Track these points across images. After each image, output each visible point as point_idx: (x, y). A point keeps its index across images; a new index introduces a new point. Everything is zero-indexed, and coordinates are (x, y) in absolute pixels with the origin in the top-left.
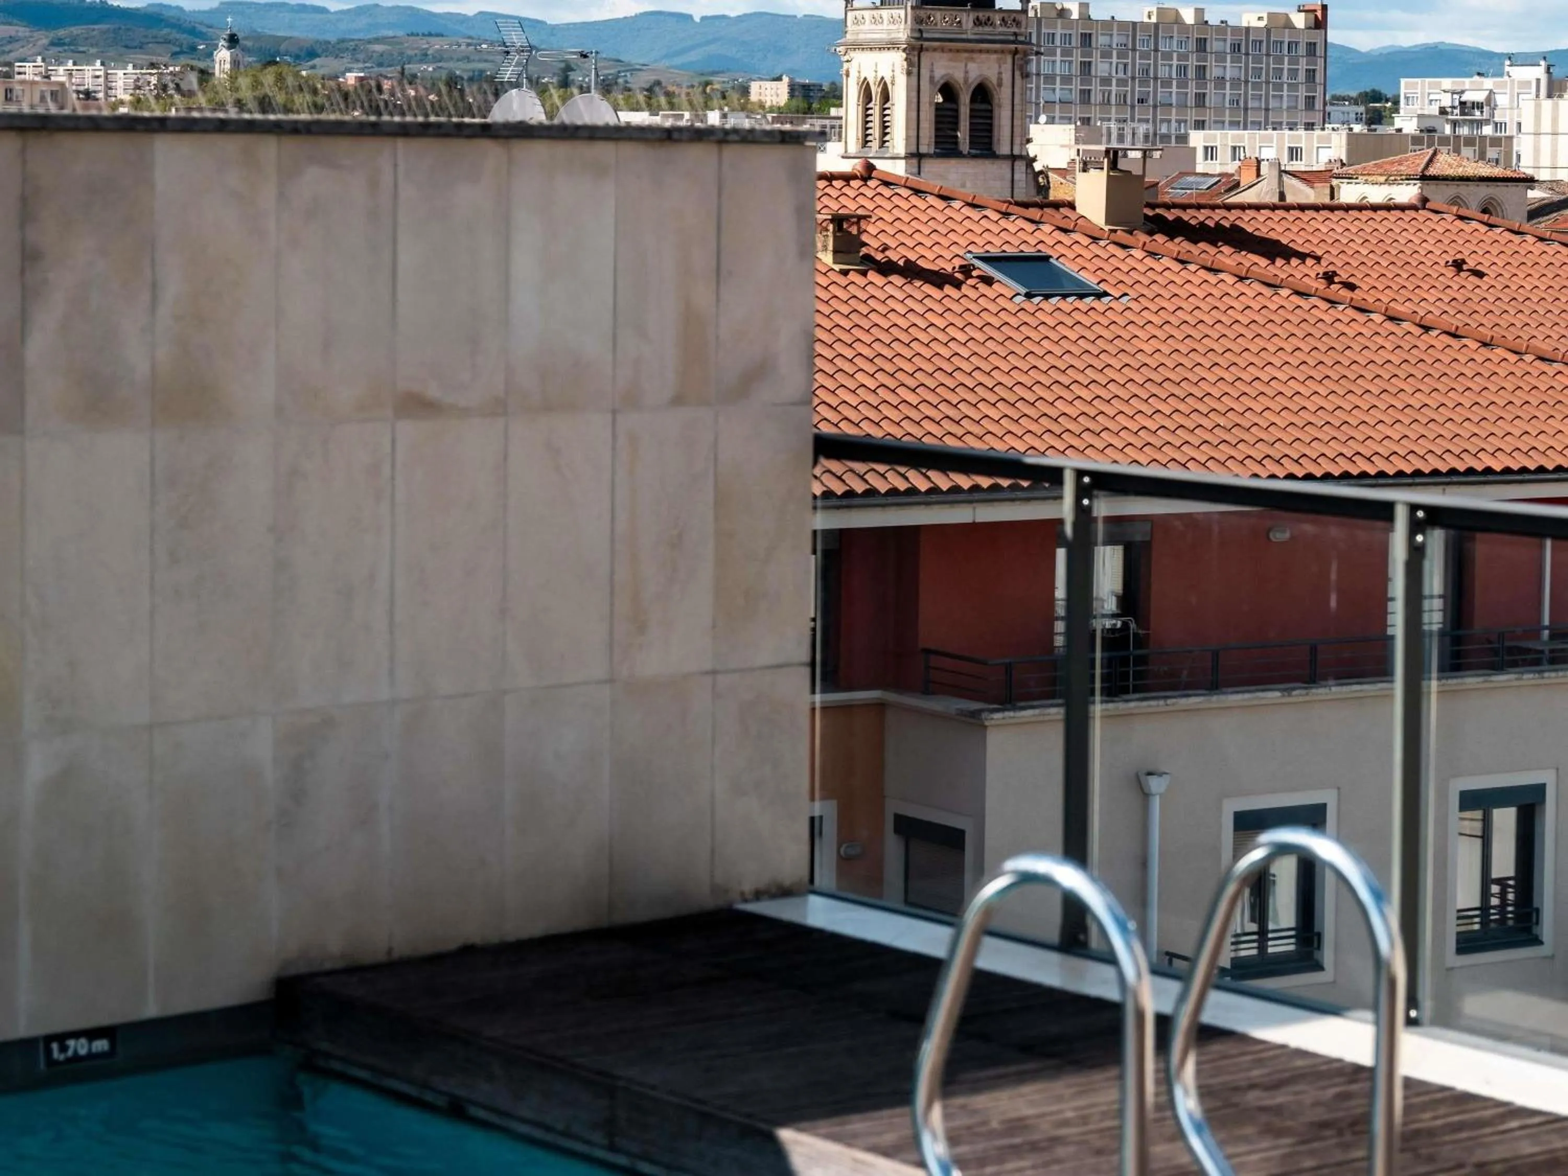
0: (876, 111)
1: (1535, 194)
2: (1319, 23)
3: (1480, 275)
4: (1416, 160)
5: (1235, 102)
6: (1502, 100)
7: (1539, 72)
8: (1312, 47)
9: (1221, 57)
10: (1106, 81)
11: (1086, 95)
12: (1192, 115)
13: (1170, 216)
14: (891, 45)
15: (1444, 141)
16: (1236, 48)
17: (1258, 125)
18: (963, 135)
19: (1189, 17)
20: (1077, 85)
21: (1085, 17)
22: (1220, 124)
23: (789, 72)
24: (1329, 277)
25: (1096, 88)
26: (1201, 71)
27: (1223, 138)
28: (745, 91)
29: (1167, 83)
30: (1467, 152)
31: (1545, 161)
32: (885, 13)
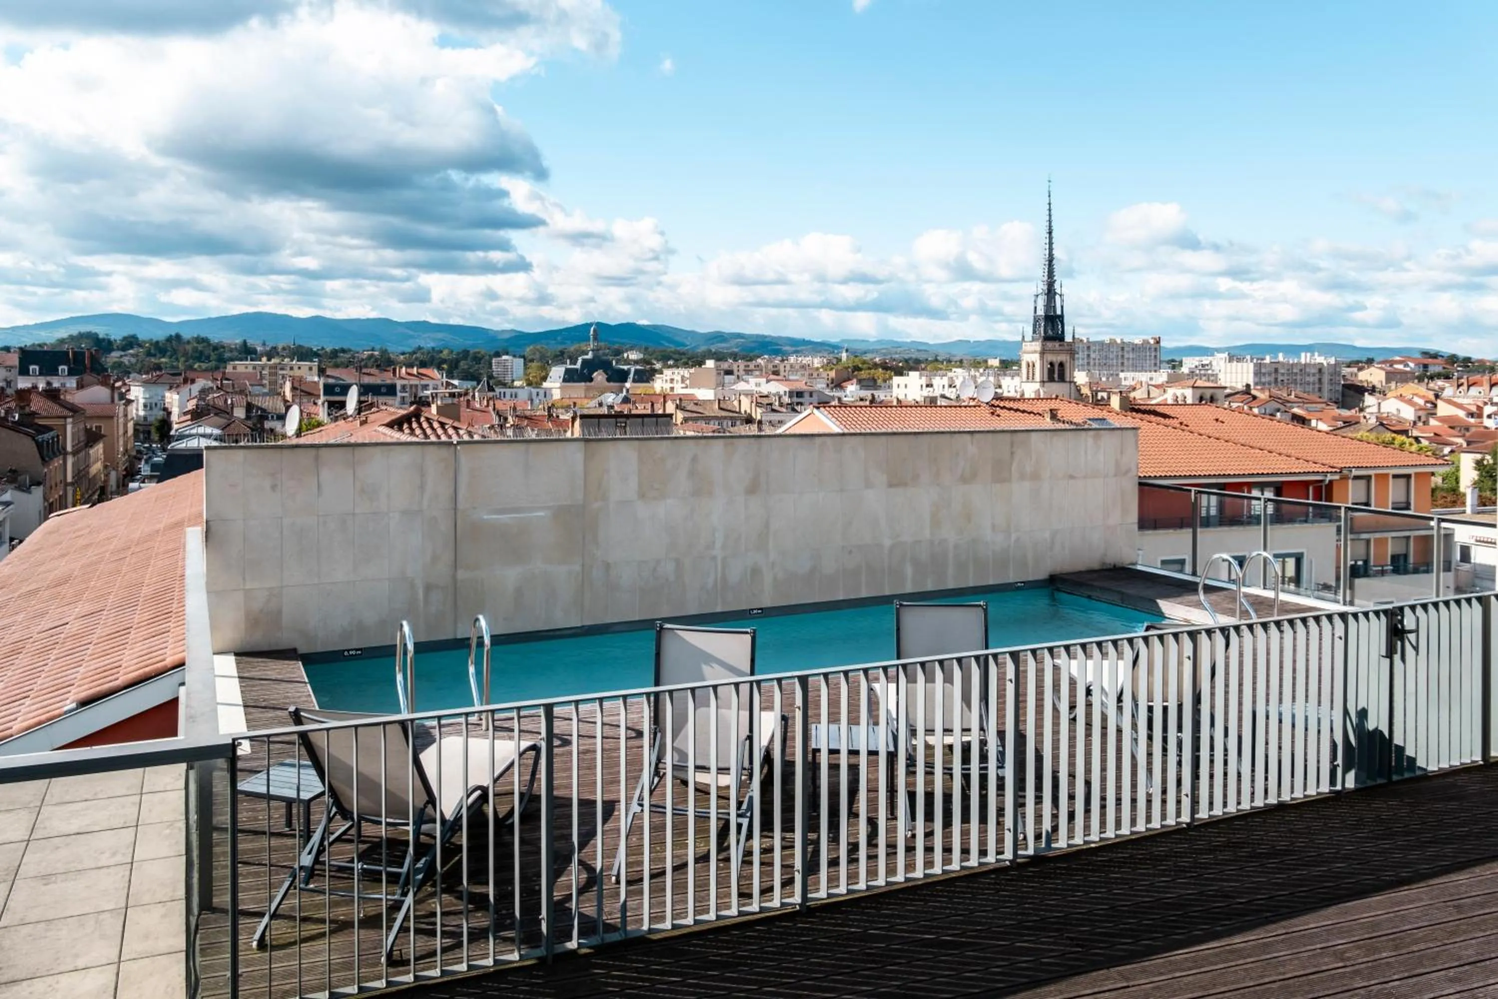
0: (1031, 370)
1: (1228, 391)
2: (1158, 342)
3: (1223, 422)
4: (1191, 382)
5: (1133, 364)
6: (1214, 363)
7: (1226, 355)
8: (1156, 350)
9: (1128, 352)
10: (1094, 359)
11: (1088, 364)
12: (1120, 368)
13: (1136, 407)
14: (1035, 352)
15: (1197, 375)
16: (1133, 349)
17: (1140, 371)
18: (1056, 376)
19: (1119, 341)
20: (1086, 361)
21: (1088, 342)
22: (1128, 371)
23: (1000, 355)
24: (1181, 423)
25: (1092, 362)
26: (1123, 356)
27: (1130, 375)
28: (986, 361)
29: (1112, 359)
30: (1204, 378)
31: (1228, 380)
32: (1033, 343)
